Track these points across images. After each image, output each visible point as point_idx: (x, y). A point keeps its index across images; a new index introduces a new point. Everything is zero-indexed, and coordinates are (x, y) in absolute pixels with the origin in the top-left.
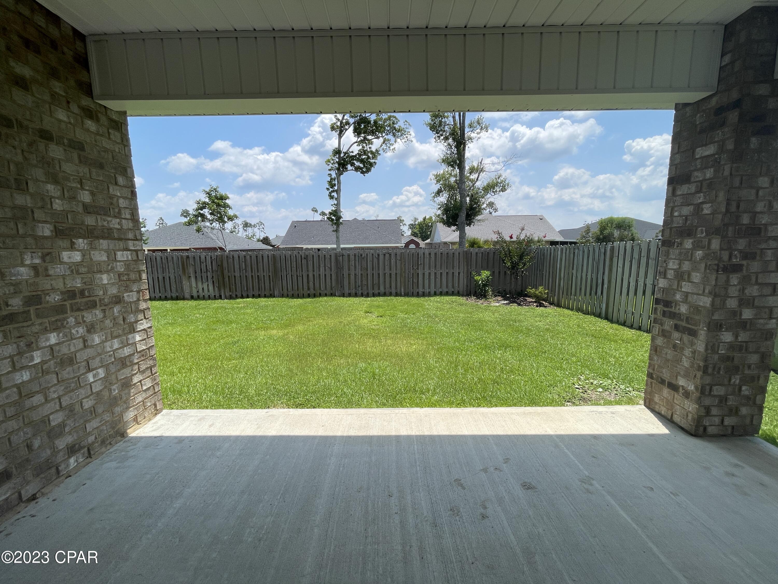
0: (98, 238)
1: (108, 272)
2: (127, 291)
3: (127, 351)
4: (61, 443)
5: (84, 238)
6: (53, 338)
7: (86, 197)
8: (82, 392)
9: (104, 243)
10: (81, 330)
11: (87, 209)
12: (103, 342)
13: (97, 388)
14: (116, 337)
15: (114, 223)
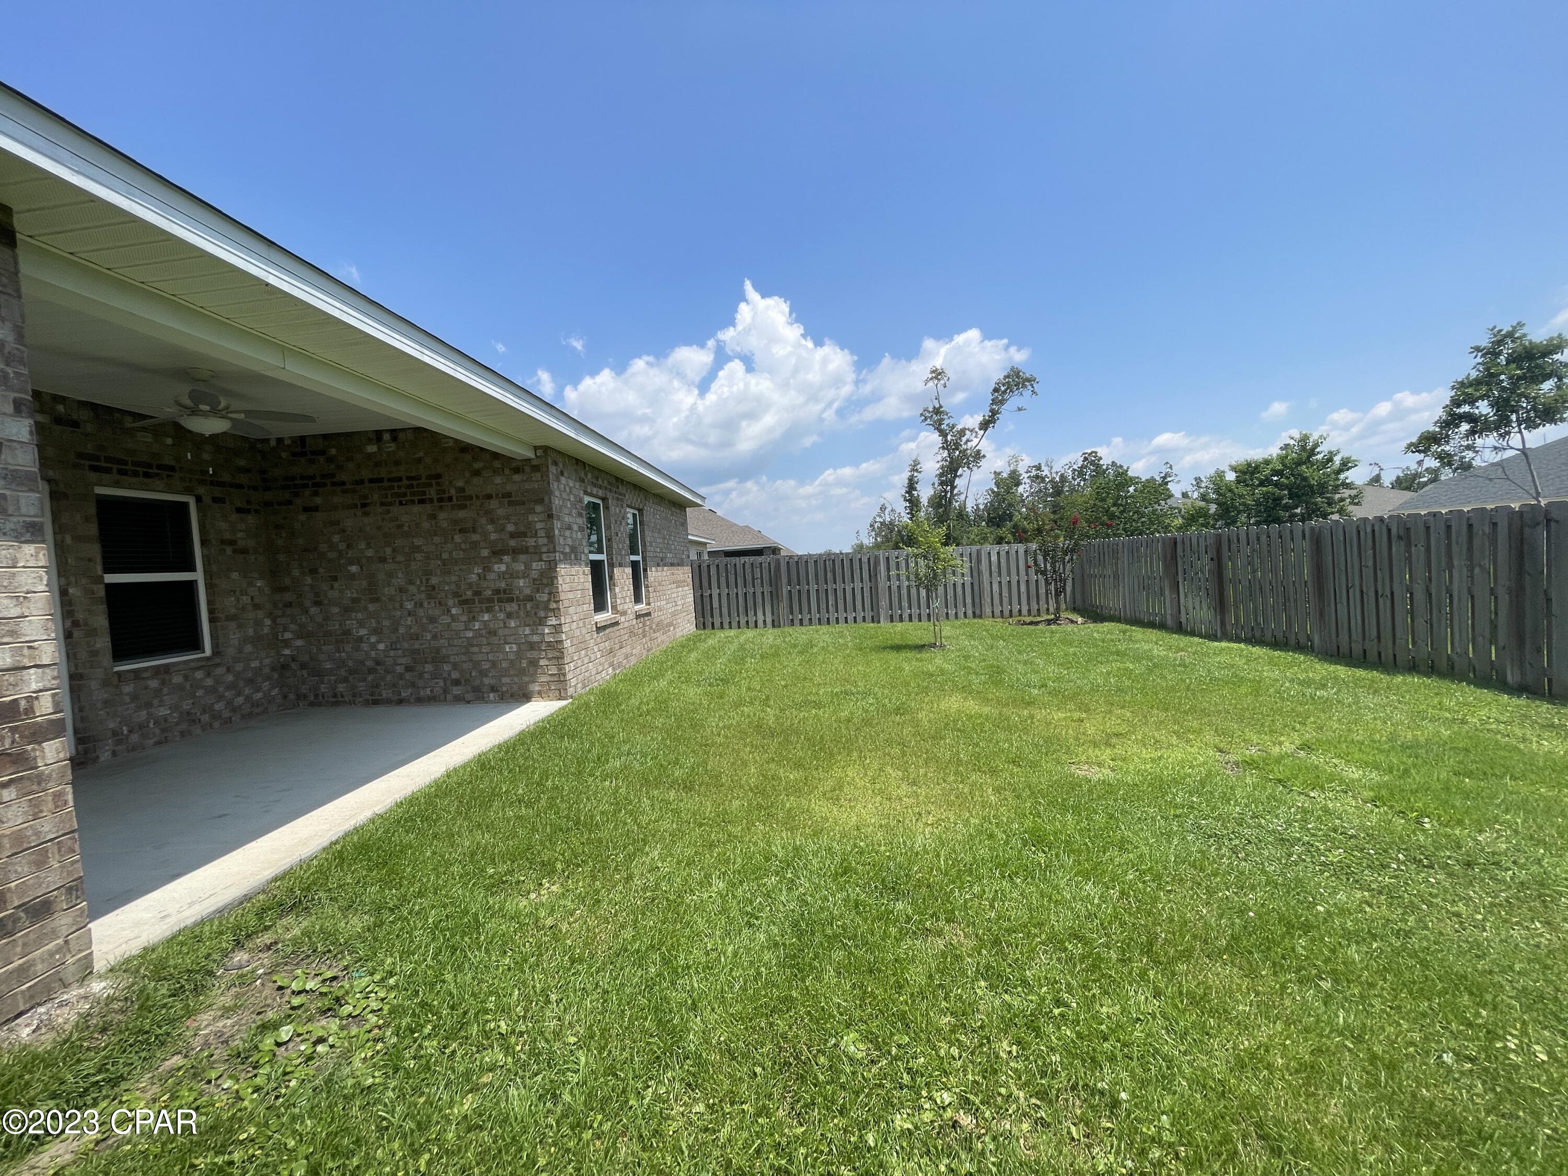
0: (519, 553)
1: (524, 577)
2: (538, 592)
3: (536, 638)
4: (487, 681)
5: (508, 554)
6: (486, 617)
7: (510, 528)
8: (501, 656)
9: (522, 557)
10: (502, 616)
11: (512, 535)
12: (517, 626)
13: (511, 657)
14: (528, 625)
15: (531, 542)
